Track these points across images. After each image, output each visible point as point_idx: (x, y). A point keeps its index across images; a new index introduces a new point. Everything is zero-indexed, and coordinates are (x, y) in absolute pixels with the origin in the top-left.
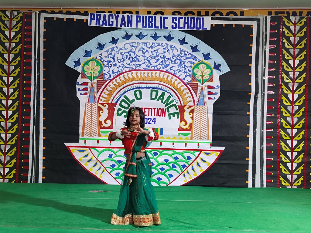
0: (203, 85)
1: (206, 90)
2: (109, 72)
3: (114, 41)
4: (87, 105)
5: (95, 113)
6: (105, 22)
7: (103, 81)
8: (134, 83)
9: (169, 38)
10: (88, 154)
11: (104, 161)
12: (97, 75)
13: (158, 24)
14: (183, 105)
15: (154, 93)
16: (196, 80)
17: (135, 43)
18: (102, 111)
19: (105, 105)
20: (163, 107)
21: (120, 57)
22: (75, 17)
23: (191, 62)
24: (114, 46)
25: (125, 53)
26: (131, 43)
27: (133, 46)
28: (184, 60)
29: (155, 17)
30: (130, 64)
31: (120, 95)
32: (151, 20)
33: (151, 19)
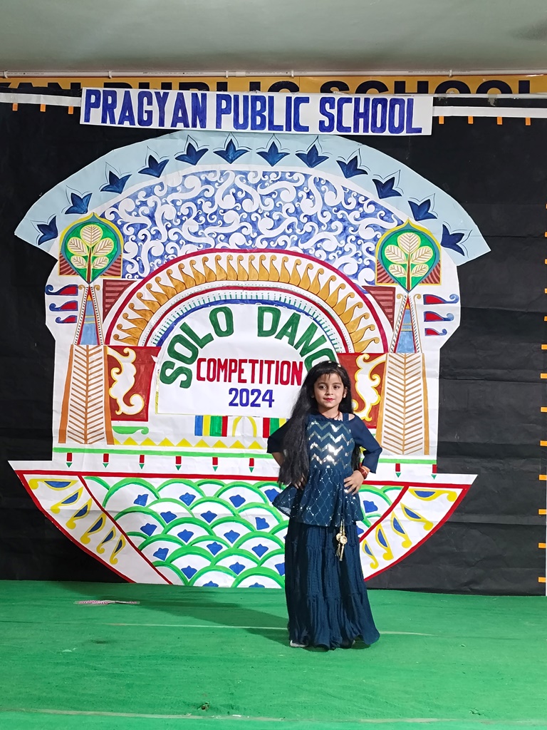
0: (411, 294)
1: (420, 309)
2: (139, 255)
3: (155, 167)
4: (75, 352)
5: (97, 374)
6: (127, 114)
7: (120, 283)
8: (210, 287)
9: (312, 158)
10: (77, 494)
11: (124, 513)
12: (104, 266)
13: (280, 119)
14: (353, 352)
15: (268, 317)
16: (389, 279)
17: (214, 171)
18: (117, 370)
19: (126, 351)
20: (295, 356)
21: (170, 212)
22: (45, 101)
23: (374, 227)
24: (151, 180)
25: (184, 202)
26: (203, 172)
27: (207, 182)
28: (356, 220)
29: (271, 99)
30: (200, 234)
31: (171, 323)
32: (259, 107)
33: (258, 104)
